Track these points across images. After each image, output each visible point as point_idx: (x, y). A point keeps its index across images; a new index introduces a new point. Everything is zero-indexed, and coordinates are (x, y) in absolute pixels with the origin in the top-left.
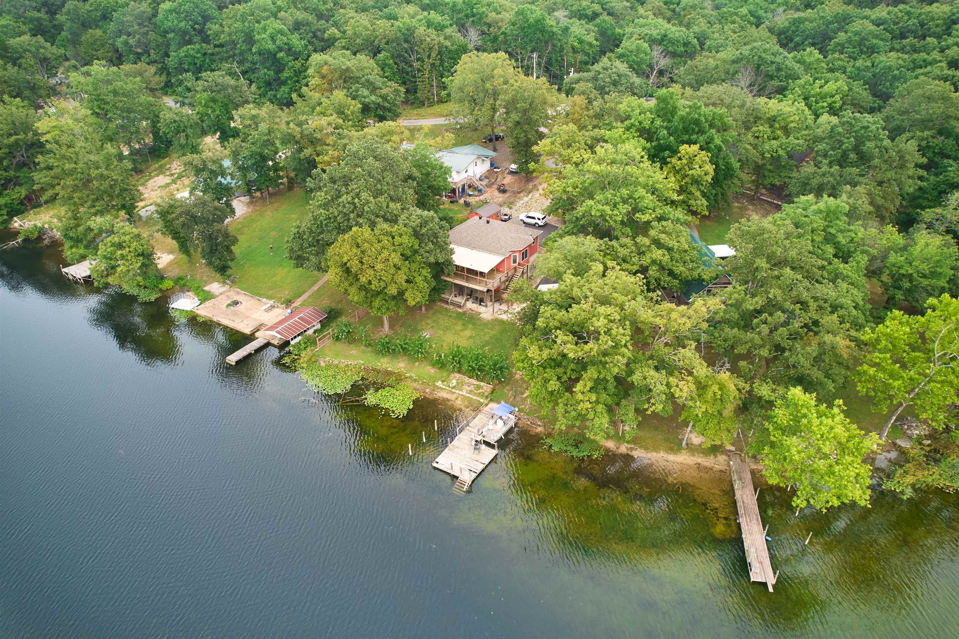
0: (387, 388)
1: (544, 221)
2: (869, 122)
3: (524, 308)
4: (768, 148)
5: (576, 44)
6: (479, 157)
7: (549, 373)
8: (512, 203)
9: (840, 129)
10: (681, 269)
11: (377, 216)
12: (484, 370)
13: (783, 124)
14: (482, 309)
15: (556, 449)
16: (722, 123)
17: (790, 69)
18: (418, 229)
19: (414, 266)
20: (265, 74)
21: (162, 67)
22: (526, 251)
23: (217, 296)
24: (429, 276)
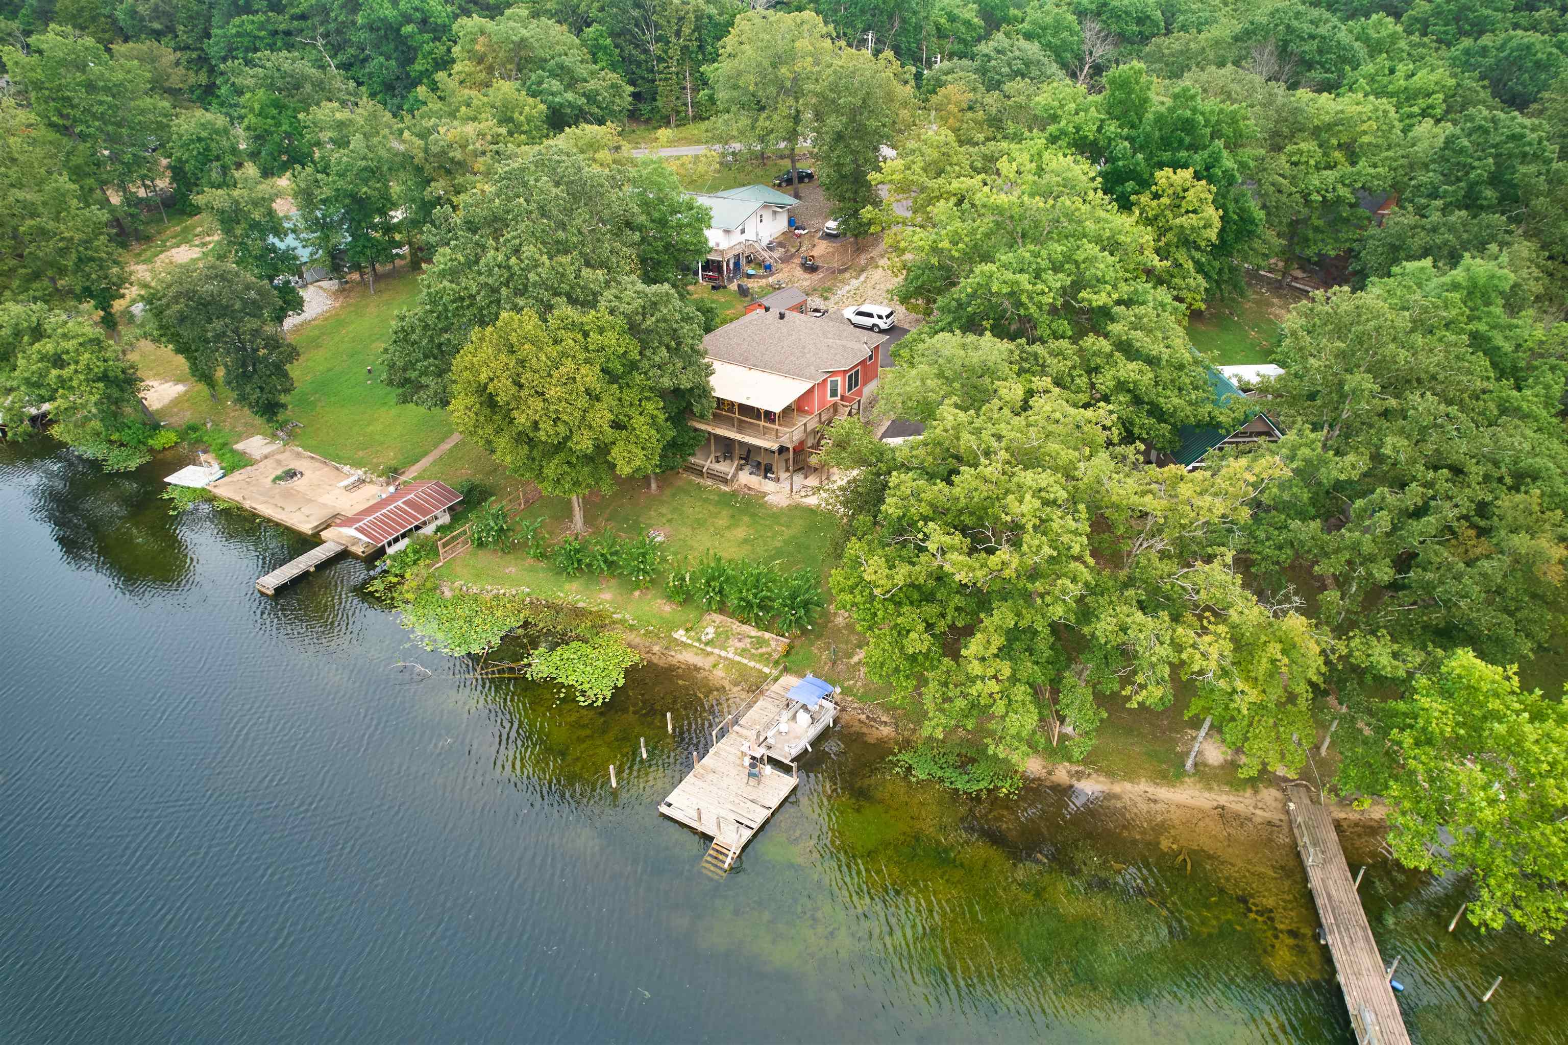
0: (574, 644)
1: (889, 321)
2: (1525, 127)
3: (855, 480)
4: (1317, 183)
5: (943, 21)
6: (766, 206)
7: (909, 616)
8: (829, 290)
9: (1465, 142)
10: (1176, 401)
11: (557, 294)
12: (772, 608)
13: (1344, 139)
14: (768, 486)
15: (920, 774)
16: (1235, 132)
17: (1344, 49)
18: (639, 318)
19: (630, 395)
20: (381, 65)
21: (200, 57)
22: (857, 373)
23: (256, 462)
24: (662, 417)
